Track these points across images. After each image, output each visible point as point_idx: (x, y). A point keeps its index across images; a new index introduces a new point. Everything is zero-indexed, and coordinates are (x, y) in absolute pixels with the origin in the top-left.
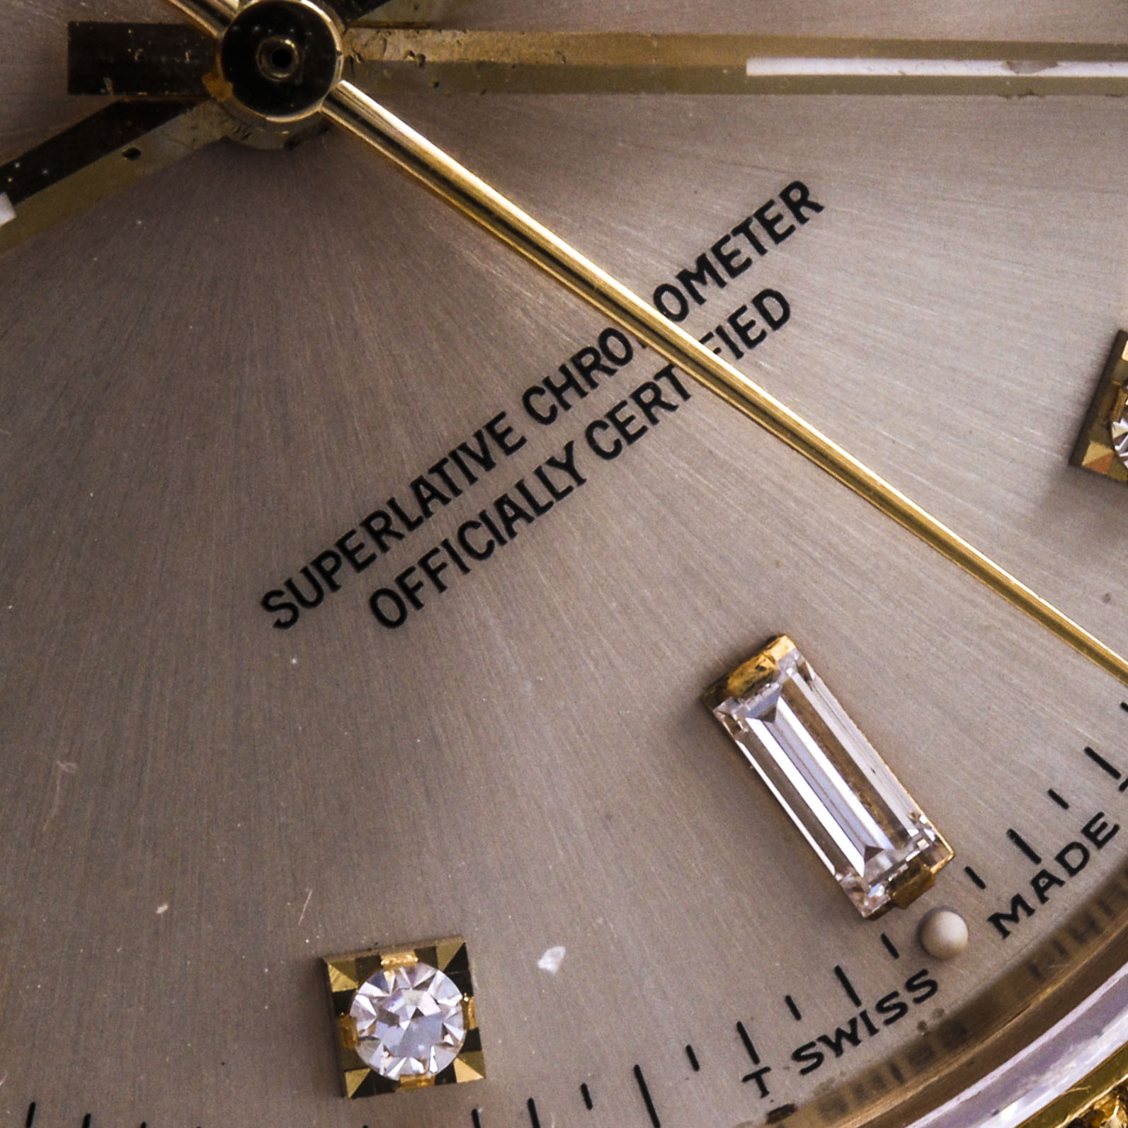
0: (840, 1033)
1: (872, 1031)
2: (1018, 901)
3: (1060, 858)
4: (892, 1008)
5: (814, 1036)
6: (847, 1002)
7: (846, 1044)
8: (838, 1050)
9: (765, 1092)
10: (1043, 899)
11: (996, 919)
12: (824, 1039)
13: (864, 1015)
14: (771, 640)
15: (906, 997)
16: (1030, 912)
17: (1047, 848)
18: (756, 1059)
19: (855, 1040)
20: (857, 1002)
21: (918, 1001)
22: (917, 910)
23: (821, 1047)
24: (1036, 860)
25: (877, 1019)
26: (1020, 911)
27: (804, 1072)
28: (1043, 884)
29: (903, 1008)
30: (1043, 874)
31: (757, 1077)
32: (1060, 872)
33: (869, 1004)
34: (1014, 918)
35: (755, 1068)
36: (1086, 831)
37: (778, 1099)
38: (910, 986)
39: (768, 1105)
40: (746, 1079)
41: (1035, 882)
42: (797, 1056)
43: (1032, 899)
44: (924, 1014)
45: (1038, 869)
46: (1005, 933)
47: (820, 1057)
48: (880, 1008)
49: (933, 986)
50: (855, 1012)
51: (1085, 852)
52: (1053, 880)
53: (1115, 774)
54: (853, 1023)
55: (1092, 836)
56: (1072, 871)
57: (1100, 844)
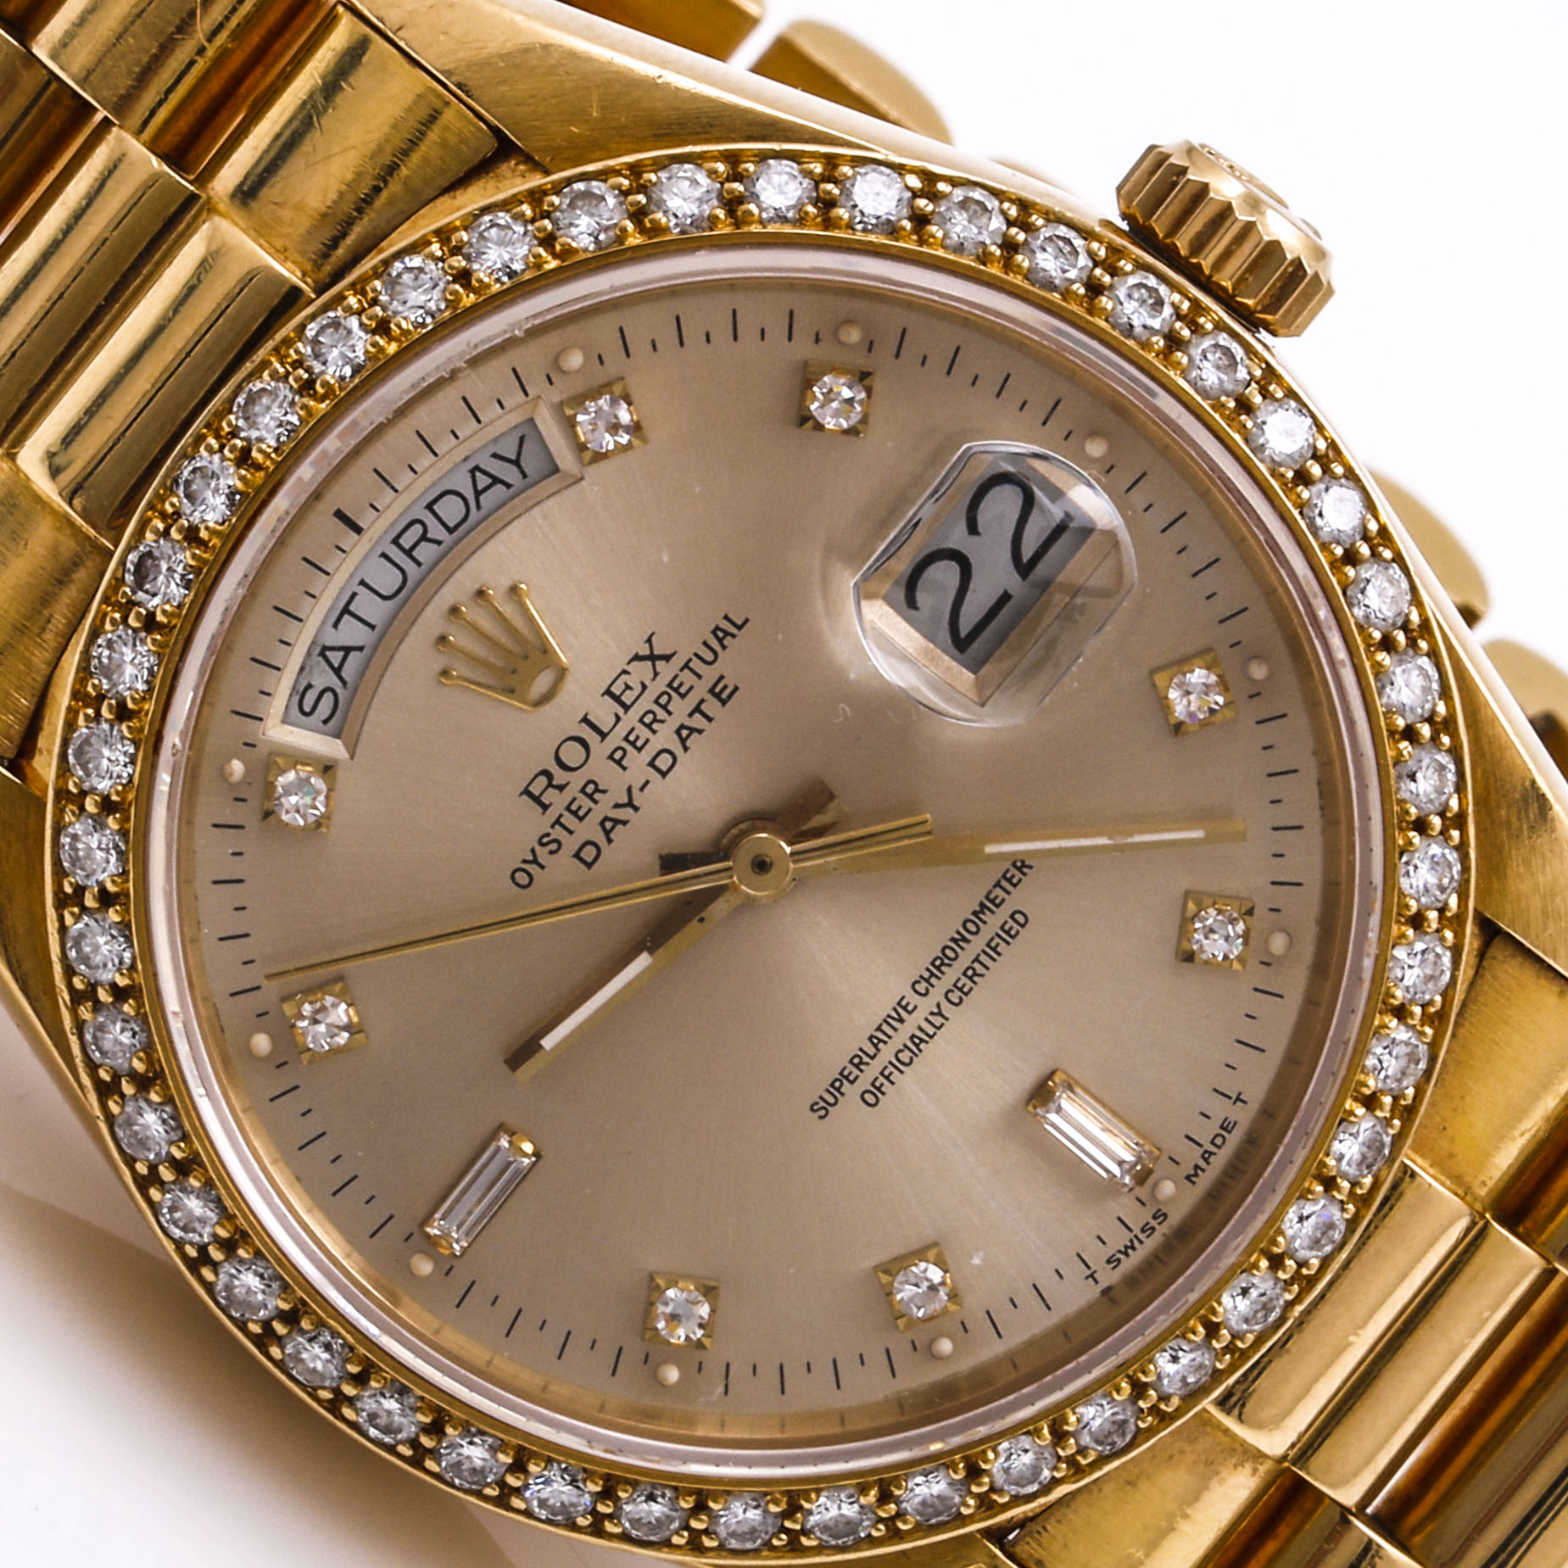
0: (1126, 1247)
1: (1141, 1242)
2: (1197, 1167)
3: (1212, 1142)
4: (1148, 1229)
5: (1114, 1251)
6: (1127, 1232)
7: (1130, 1251)
8: (1126, 1254)
9: (1096, 1282)
10: (1208, 1163)
11: (1188, 1178)
12: (1120, 1252)
13: (1136, 1236)
14: (1053, 1073)
15: (1154, 1223)
16: (1203, 1170)
17: (1205, 1140)
18: (1089, 1267)
19: (1133, 1248)
20: (1130, 1230)
21: (1160, 1223)
22: (1150, 1182)
23: (1119, 1256)
24: (1200, 1145)
25: (1141, 1236)
26: (1199, 1172)
27: (1114, 1268)
28: (1207, 1156)
29: (1153, 1229)
30: (1206, 1152)
31: (1091, 1276)
32: (1213, 1149)
33: (1137, 1231)
34: (1196, 1175)
35: (1089, 1272)
36: (1222, 1127)
37: (1104, 1284)
38: (1155, 1217)
39: (1099, 1288)
40: (1087, 1278)
41: (1203, 1156)
42: (1109, 1262)
43: (1202, 1163)
44: (1162, 1230)
45: (1201, 1151)
46: (1194, 1183)
47: (1119, 1260)
48: (1143, 1231)
49: (1165, 1215)
50: (1131, 1235)
51: (1224, 1137)
52: (1211, 1153)
53: (1230, 1098)
54: (1131, 1241)
55: (1225, 1129)
56: (1219, 1147)
57: (1229, 1132)
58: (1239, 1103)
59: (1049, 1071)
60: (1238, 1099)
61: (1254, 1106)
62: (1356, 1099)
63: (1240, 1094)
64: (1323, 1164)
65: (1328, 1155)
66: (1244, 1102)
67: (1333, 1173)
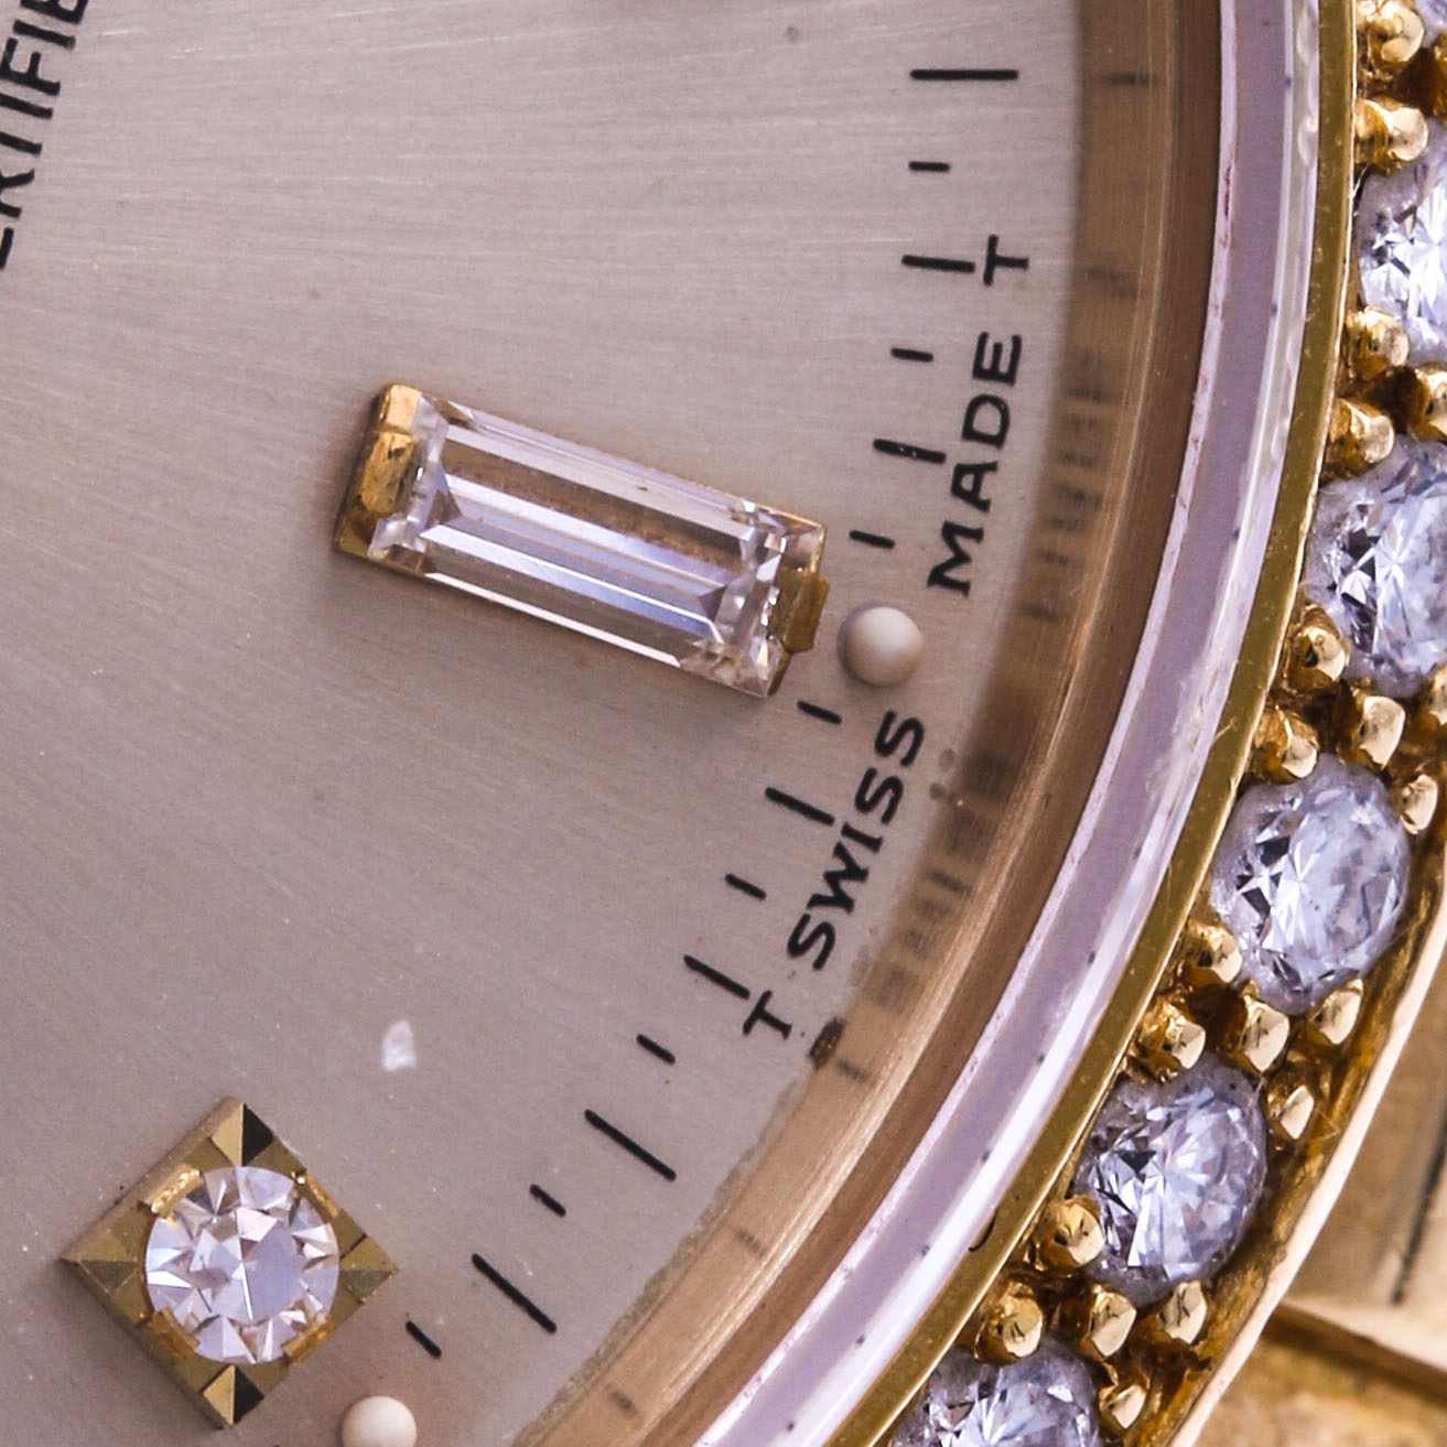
0: (832, 878)
1: (873, 844)
2: (950, 532)
3: (969, 433)
4: (880, 795)
5: (801, 908)
6: (817, 828)
7: (848, 887)
8: (845, 902)
9: (785, 1029)
10: (984, 506)
11: (938, 577)
12: (817, 901)
13: (848, 831)
14: (375, 407)
15: (888, 767)
16: (977, 535)
17: (941, 431)
18: (742, 993)
19: (857, 873)
20: (827, 819)
21: (907, 761)
22: (825, 638)
23: (820, 915)
24: (937, 458)
25: (869, 824)
26: (964, 543)
27: (819, 964)
28: (969, 484)
29: (894, 785)
30: (961, 471)
31: (760, 1014)
32: (979, 453)
33: (844, 811)
34: (961, 558)
35: (747, 1007)
36: (979, 373)
37: (809, 1028)
38: (884, 749)
39: (800, 1044)
40: (747, 1028)
41: (957, 490)
42: (796, 948)
43: (967, 516)
44: (926, 775)
45: (947, 470)
46: (964, 587)
47: (826, 929)
48: (863, 805)
49: (914, 726)
50: (833, 835)
51: (997, 402)
52: (980, 470)
53: (966, 267)
54: (840, 852)
55: (992, 374)
56: (997, 441)
57: (1009, 378)
58: (1000, 274)
59: (359, 407)
60: (994, 261)
61: (1050, 262)
62: (1374, 91)
63: (993, 241)
64: (1357, 341)
65: (1360, 305)
66: (1021, 263)
67: (1399, 358)
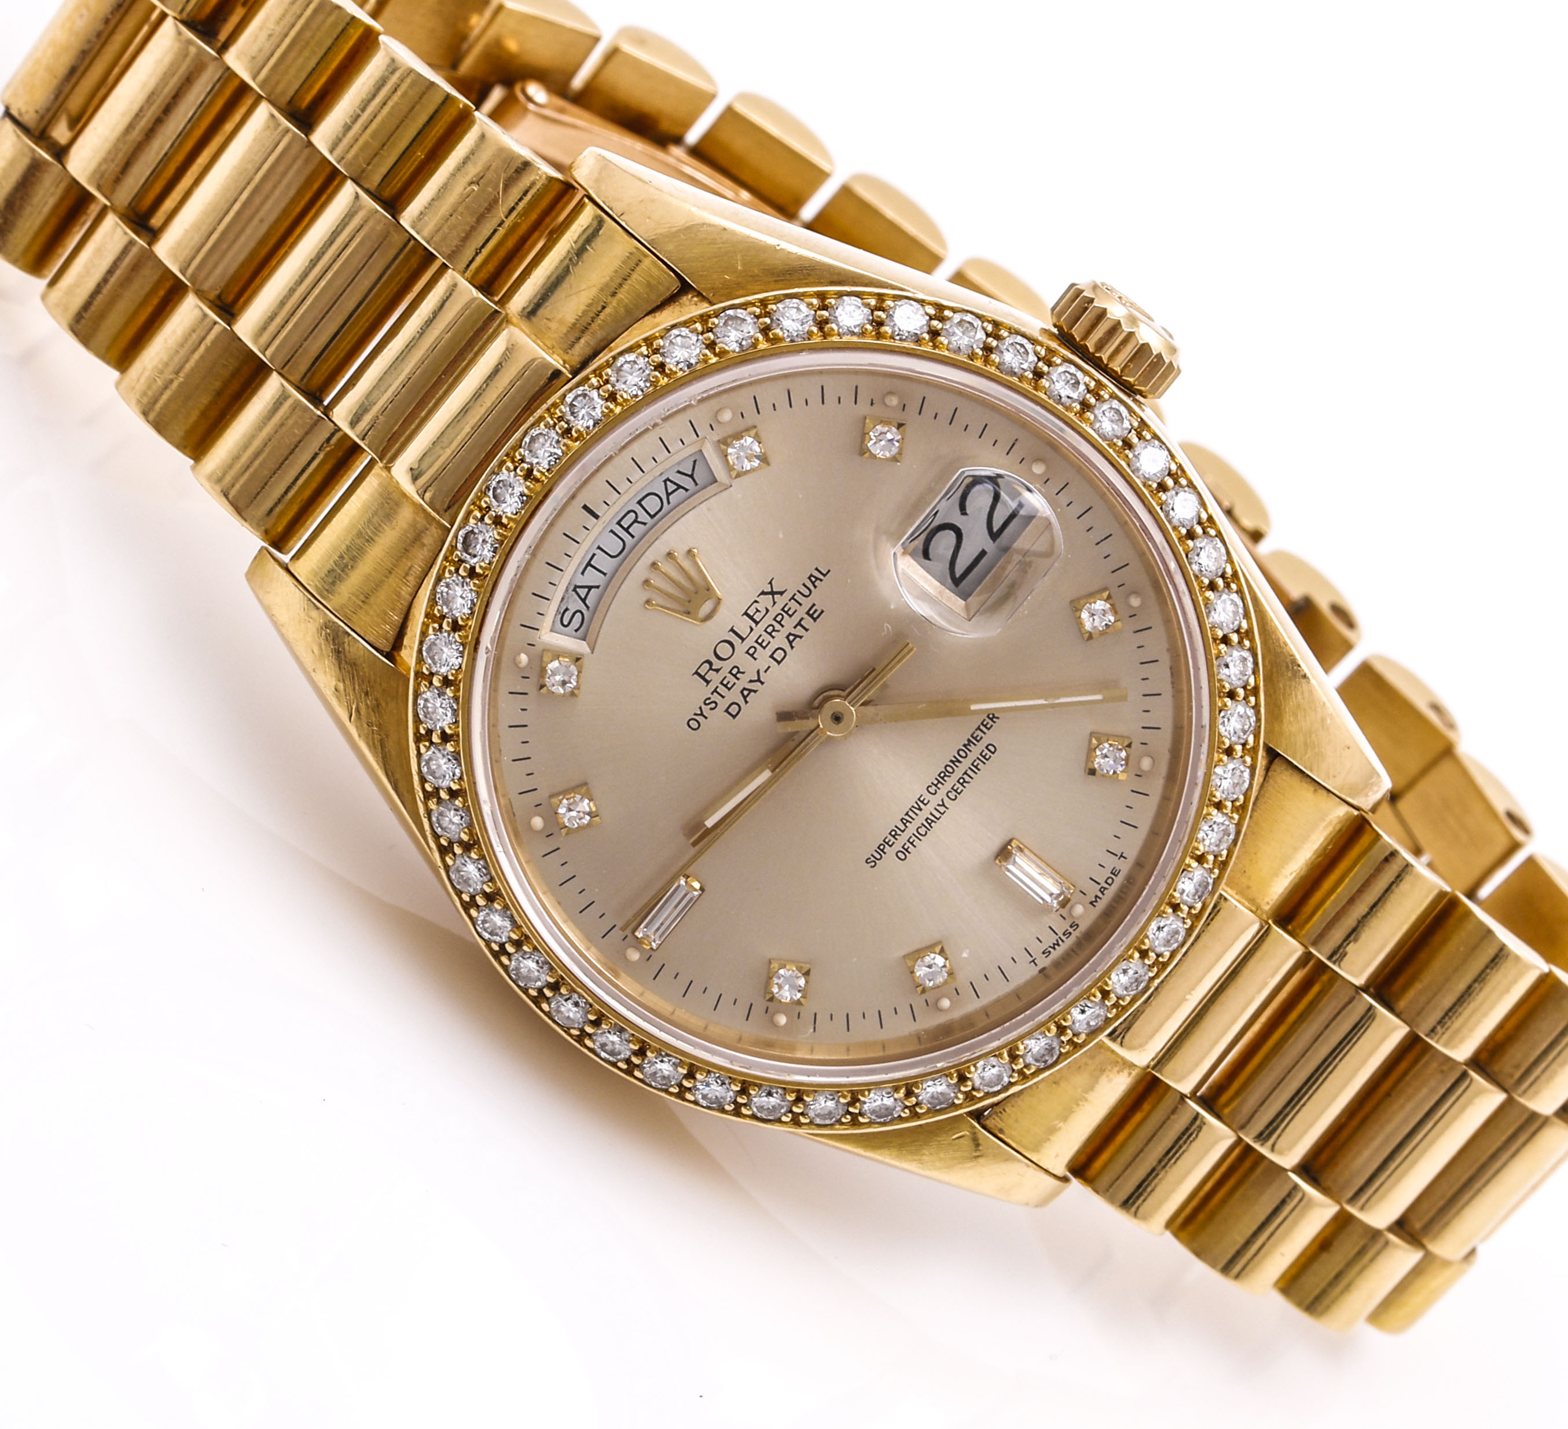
0: (1054, 944)
1: (1063, 941)
2: (1096, 897)
3: (1106, 882)
4: (1067, 934)
5: (1047, 947)
6: (1054, 935)
7: (1056, 947)
8: (1054, 949)
9: (1036, 965)
10: (1103, 894)
11: (1091, 903)
12: (1050, 947)
13: (1060, 938)
14: (1011, 841)
15: (1071, 930)
16: (1100, 898)
17: (1101, 880)
18: (1031, 956)
19: (1058, 945)
20: (1057, 934)
21: (1074, 930)
22: (1068, 906)
23: (1050, 949)
24: (1099, 884)
25: (1063, 938)
26: (1098, 899)
27: (1047, 957)
28: (1102, 890)
29: (1070, 933)
30: (1102, 887)
31: (1033, 961)
32: (1106, 886)
33: (1060, 934)
34: (1096, 901)
35: (1032, 959)
36: (1112, 873)
37: (1041, 966)
38: (1071, 927)
39: (1038, 968)
40: (1031, 962)
41: (1100, 890)
42: (1044, 953)
43: (1100, 895)
44: (1076, 934)
45: (1100, 886)
46: (1094, 906)
47: (1049, 952)
48: (1064, 934)
49: (1077, 925)
50: (1057, 937)
51: (1112, 879)
52: (1105, 889)
53: (1116, 855)
54: (1057, 940)
55: (1114, 874)
56: (1110, 885)
57: (1116, 876)
58: (1122, 859)
59: (1009, 840)
60: (1122, 856)
61: (1131, 861)
62: (1192, 857)
63: (1122, 853)
64: (1172, 896)
65: (1175, 891)
66: (1125, 858)
67: (1178, 902)
